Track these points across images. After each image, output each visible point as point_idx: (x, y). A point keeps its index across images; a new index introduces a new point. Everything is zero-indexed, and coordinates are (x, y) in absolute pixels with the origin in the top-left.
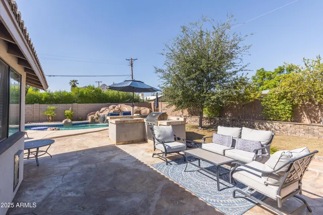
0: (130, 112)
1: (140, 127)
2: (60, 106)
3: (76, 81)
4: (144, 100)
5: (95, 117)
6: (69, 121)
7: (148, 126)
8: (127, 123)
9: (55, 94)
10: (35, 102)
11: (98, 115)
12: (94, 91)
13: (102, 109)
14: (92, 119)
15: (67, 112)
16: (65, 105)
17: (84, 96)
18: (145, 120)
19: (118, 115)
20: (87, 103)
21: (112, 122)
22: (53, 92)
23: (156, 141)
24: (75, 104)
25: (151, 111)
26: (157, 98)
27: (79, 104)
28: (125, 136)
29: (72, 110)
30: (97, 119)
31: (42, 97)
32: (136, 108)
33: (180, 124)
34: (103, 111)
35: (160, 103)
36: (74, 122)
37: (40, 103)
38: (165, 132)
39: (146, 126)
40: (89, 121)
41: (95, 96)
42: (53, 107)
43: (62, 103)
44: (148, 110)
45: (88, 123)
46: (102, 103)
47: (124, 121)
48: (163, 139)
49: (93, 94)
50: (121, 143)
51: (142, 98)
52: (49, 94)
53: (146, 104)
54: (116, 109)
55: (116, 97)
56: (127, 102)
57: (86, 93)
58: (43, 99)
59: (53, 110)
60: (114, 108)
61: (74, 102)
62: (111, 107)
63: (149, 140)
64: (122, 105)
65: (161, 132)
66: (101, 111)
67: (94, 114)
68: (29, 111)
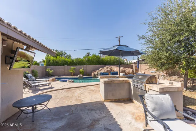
0: (117, 72)
1: (126, 87)
2: (77, 67)
3: (89, 53)
4: (127, 63)
6: (81, 76)
7: (134, 87)
8: (113, 83)
9: (75, 60)
10: (65, 65)
11: (97, 72)
12: (95, 57)
13: (101, 69)
14: (95, 75)
15: (81, 70)
16: (80, 66)
17: (90, 61)
18: (131, 81)
19: (108, 74)
20: (92, 65)
21: (102, 81)
22: (74, 59)
23: (149, 115)
24: (85, 66)
25: (133, 71)
26: (139, 61)
27: (88, 66)
28: (113, 95)
29: (83, 69)
30: (97, 75)
32: (122, 68)
33: (177, 90)
34: (101, 70)
35: (140, 65)
36: (84, 76)
37: (67, 65)
38: (162, 105)
39: (132, 87)
40: (93, 76)
41: (96, 61)
43: (79, 65)
44: (131, 70)
45: (92, 77)
47: (111, 81)
48: (161, 115)
49: (95, 59)
50: (109, 101)
51: (126, 62)
52: (71, 60)
53: (129, 66)
54: (109, 69)
55: (109, 61)
56: (116, 64)
57: (91, 59)
58: (69, 63)
59: (74, 69)
60: (107, 68)
61: (85, 64)
62: (105, 67)
63: (134, 101)
64: (112, 66)
65: (156, 103)
66: (99, 70)
67: (95, 72)
68: (62, 69)
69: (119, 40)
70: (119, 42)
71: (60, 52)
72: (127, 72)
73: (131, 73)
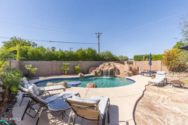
2: (71, 63)
13: (102, 65)
14: (96, 73)
15: (77, 67)
24: (80, 61)
27: (83, 62)
31: (58, 55)
36: (85, 75)
37: (57, 60)
42: (67, 63)
45: (93, 76)
46: (97, 61)
58: (59, 57)
62: (107, 64)
67: (95, 69)
68: (49, 66)
69: (99, 37)
70: (99, 38)
71: (27, 41)
72: (133, 69)
73: (137, 70)
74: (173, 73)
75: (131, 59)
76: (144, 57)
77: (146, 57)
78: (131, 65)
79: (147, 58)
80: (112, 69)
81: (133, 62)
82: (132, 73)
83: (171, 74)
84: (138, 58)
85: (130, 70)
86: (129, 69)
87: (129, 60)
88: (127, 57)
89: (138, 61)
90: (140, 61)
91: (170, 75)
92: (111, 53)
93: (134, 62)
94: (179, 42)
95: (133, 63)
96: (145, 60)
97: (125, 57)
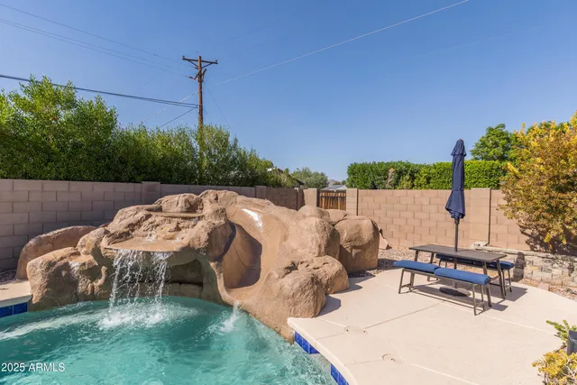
5: (75, 264)
11: (96, 252)
30: (92, 273)
34: (132, 226)
40: (31, 289)
46: (117, 180)
66: (117, 225)
70: (201, 82)
72: (344, 236)
73: (369, 243)
74: (566, 264)
75: (337, 184)
76: (392, 170)
77: (400, 174)
78: (334, 214)
79: (408, 177)
80: (187, 249)
81: (344, 192)
82: (338, 275)
83: (557, 271)
84: (368, 177)
85: (327, 253)
86: (324, 243)
87: (330, 185)
88: (322, 174)
89: (366, 188)
90: (375, 188)
91: (547, 275)
92: (231, 140)
93: (351, 194)
94: (494, 127)
95: (343, 199)
96: (395, 185)
97: (317, 174)
